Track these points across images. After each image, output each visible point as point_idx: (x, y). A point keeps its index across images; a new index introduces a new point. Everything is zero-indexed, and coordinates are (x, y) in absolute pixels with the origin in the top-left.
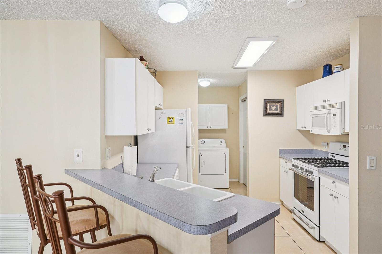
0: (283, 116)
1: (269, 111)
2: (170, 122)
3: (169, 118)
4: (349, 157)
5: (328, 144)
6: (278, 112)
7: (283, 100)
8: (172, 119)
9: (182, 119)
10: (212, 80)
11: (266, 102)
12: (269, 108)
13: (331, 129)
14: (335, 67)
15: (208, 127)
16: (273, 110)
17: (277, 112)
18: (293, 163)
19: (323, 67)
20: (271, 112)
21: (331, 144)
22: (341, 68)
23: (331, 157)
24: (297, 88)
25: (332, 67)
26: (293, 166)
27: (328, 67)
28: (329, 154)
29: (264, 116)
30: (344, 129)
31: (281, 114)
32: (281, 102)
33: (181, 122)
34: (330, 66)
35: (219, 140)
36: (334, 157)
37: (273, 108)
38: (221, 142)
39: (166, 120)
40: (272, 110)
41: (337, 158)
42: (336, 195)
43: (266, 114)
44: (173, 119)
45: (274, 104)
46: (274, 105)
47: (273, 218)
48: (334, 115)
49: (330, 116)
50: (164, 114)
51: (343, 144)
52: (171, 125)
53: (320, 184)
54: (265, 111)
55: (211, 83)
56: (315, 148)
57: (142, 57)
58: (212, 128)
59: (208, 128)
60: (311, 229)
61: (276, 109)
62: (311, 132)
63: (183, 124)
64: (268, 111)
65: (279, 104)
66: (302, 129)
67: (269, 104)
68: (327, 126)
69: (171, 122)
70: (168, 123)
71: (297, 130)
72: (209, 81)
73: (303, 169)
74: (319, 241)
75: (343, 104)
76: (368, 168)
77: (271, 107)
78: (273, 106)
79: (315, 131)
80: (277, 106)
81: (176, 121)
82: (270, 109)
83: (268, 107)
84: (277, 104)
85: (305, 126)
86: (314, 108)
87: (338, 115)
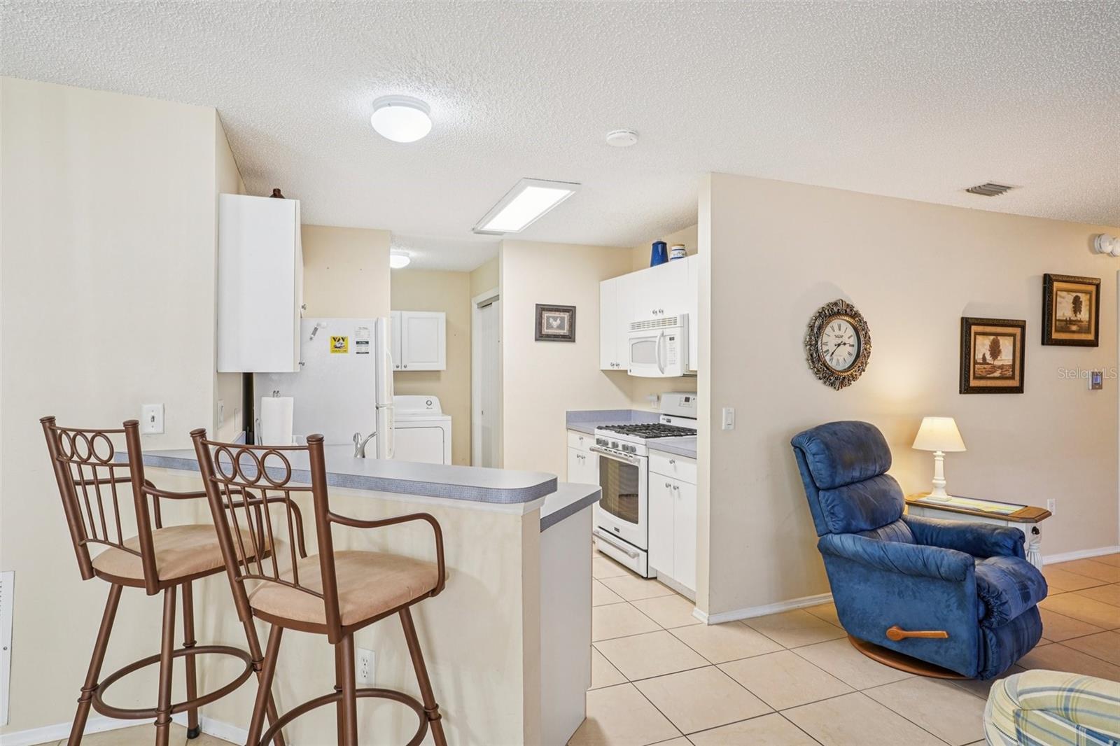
0: (574, 341)
1: (547, 329)
2: (336, 347)
3: (334, 339)
4: (696, 419)
5: (658, 398)
6: (565, 331)
7: (575, 307)
8: (341, 341)
9: (367, 343)
10: (413, 254)
11: (541, 309)
12: (547, 324)
13: (666, 366)
14: (674, 248)
15: (398, 367)
16: (555, 327)
17: (561, 332)
18: (597, 437)
19: (652, 247)
20: (550, 332)
21: (664, 397)
22: (683, 252)
23: (664, 422)
24: (602, 283)
25: (668, 247)
26: (599, 442)
27: (660, 246)
28: (662, 417)
29: (536, 340)
30: (688, 365)
31: (570, 338)
32: (571, 310)
33: (363, 348)
34: (664, 245)
35: (424, 398)
36: (669, 421)
37: (555, 324)
38: (429, 404)
39: (328, 344)
40: (552, 327)
41: (676, 423)
42: (677, 483)
43: (541, 336)
44: (343, 340)
45: (557, 314)
46: (557, 317)
47: (589, 505)
48: (671, 339)
49: (665, 341)
50: (323, 328)
51: (684, 396)
52: (339, 355)
53: (650, 470)
54: (538, 330)
55: (411, 260)
56: (635, 407)
57: (279, 191)
58: (408, 369)
59: (399, 369)
60: (633, 557)
61: (561, 327)
62: (629, 373)
63: (368, 353)
64: (545, 331)
65: (566, 316)
66: (611, 368)
67: (546, 315)
68: (659, 360)
69: (339, 348)
70: (333, 352)
71: (602, 370)
72: (407, 255)
73: (617, 446)
74: (647, 578)
75: (686, 318)
76: (723, 428)
77: (551, 320)
78: (555, 319)
79: (637, 371)
80: (562, 319)
81: (351, 345)
82: (550, 326)
83: (544, 321)
84: (562, 314)
85: (618, 362)
86: (635, 326)
87: (678, 339)
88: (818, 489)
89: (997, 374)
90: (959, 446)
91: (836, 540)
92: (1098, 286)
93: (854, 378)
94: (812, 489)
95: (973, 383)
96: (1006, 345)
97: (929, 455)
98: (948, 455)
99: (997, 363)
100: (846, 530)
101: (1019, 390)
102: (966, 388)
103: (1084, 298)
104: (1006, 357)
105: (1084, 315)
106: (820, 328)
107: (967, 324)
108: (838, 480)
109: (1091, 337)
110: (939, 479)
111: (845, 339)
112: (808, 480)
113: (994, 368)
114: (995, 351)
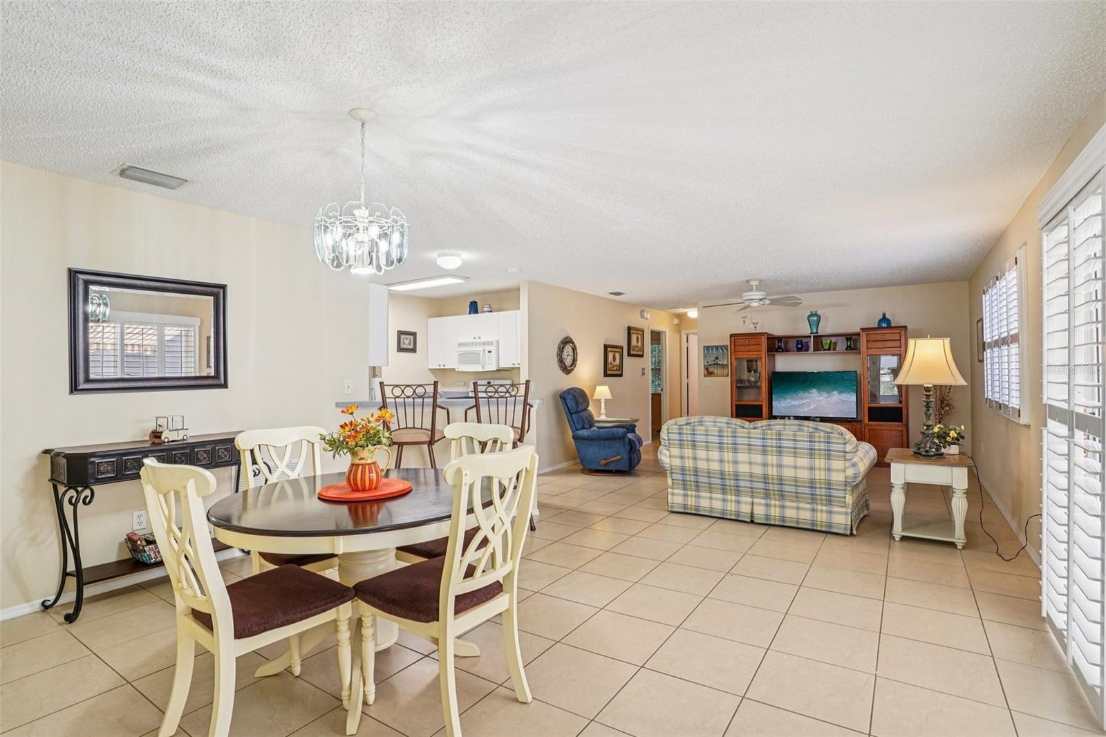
0: (416, 352)
6: (411, 347)
7: (416, 333)
11: (401, 333)
12: (403, 342)
16: (406, 344)
19: (467, 304)
20: (404, 346)
22: (491, 309)
24: (429, 319)
27: (473, 305)
29: (398, 351)
31: (414, 350)
32: (414, 334)
34: (476, 303)
37: (407, 342)
43: (400, 349)
45: (408, 336)
46: (407, 338)
48: (489, 352)
54: (398, 346)
61: (409, 344)
62: (457, 370)
64: (402, 346)
65: (413, 338)
66: (438, 367)
67: (402, 337)
68: (483, 362)
71: (430, 370)
77: (405, 340)
79: (462, 368)
80: (410, 339)
82: (404, 344)
83: (402, 340)
84: (410, 337)
85: (444, 364)
86: (460, 345)
87: (494, 352)
88: (571, 414)
89: (615, 369)
90: (610, 397)
91: (580, 432)
92: (643, 332)
93: (573, 370)
94: (569, 415)
95: (608, 372)
96: (617, 356)
97: (599, 401)
98: (607, 401)
99: (615, 364)
100: (583, 428)
101: (621, 375)
102: (606, 375)
103: (639, 336)
104: (617, 362)
105: (639, 344)
106: (563, 348)
107: (606, 347)
108: (579, 410)
109: (641, 353)
110: (603, 411)
111: (570, 353)
112: (567, 410)
113: (614, 366)
114: (614, 359)
